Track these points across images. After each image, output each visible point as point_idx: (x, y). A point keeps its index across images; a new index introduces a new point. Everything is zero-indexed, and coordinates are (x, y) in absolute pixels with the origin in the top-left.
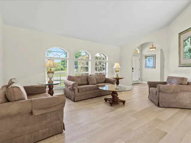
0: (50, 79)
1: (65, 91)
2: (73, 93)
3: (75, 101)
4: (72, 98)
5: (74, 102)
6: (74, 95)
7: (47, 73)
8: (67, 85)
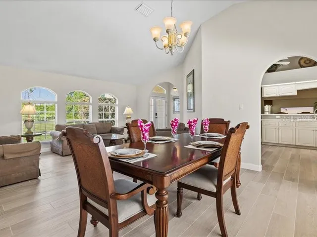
0: (29, 129)
1: (52, 145)
2: (61, 146)
3: (64, 154)
4: (60, 153)
5: (63, 156)
6: (63, 148)
7: (24, 122)
8: (54, 137)
